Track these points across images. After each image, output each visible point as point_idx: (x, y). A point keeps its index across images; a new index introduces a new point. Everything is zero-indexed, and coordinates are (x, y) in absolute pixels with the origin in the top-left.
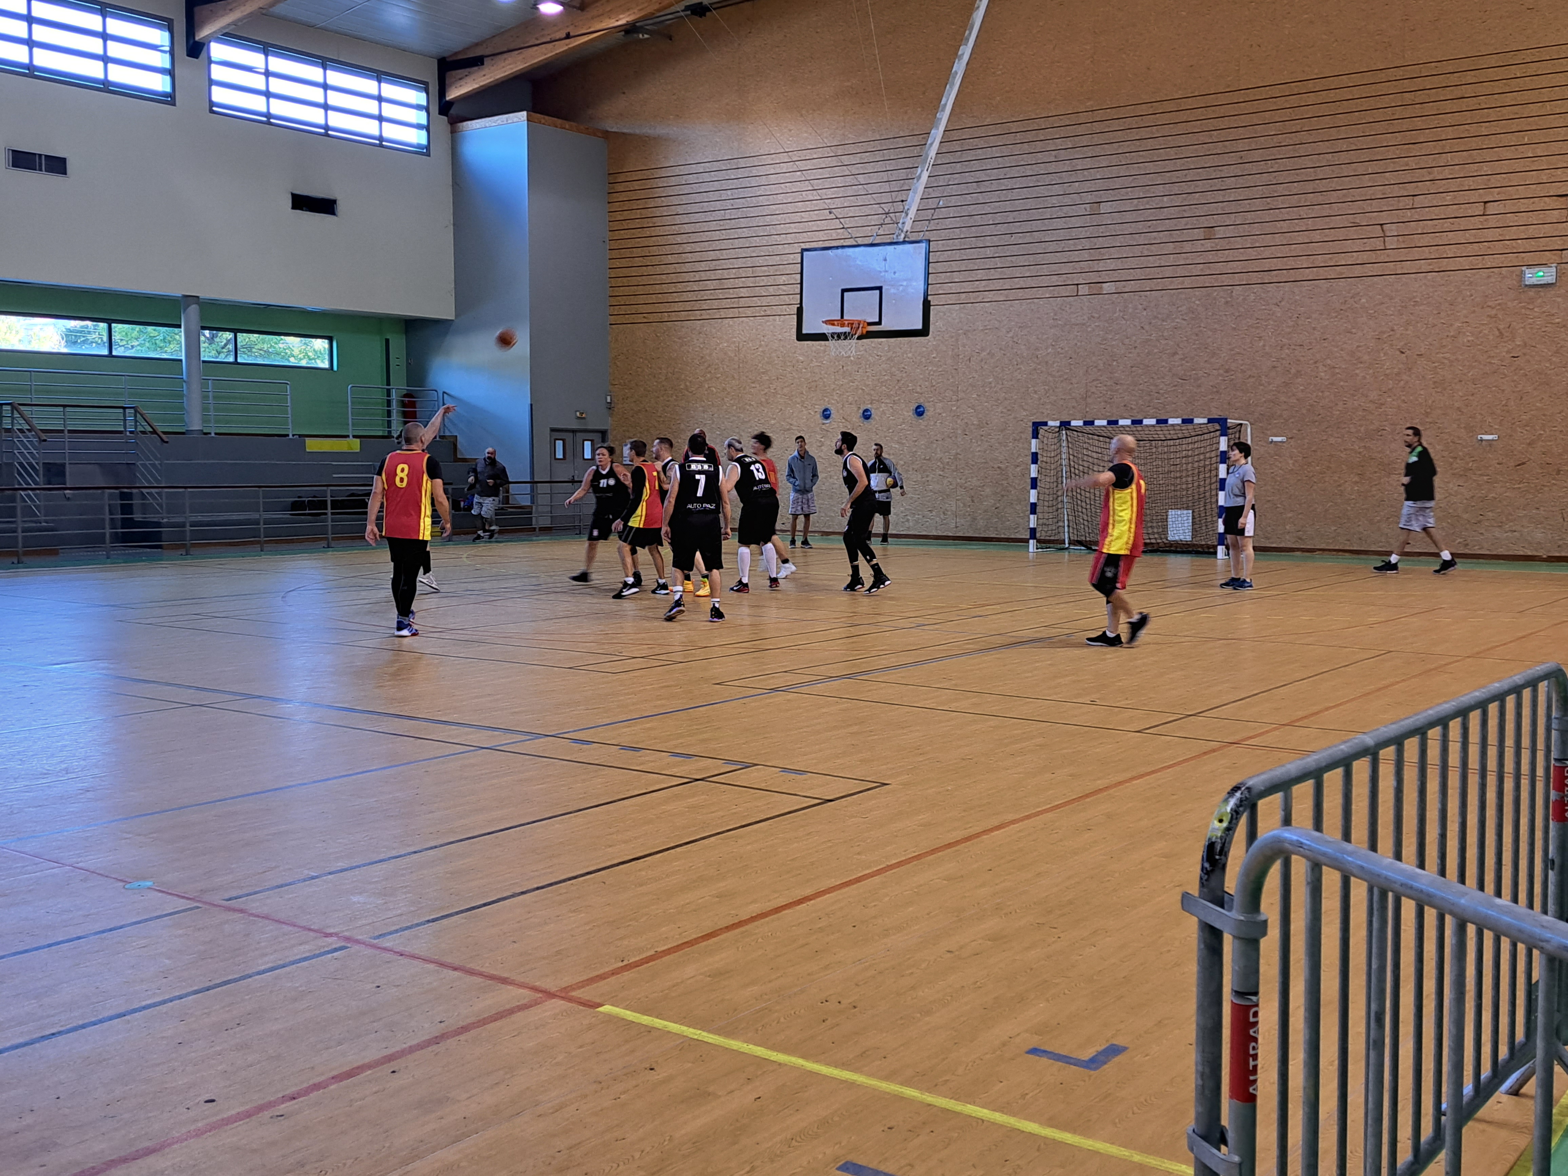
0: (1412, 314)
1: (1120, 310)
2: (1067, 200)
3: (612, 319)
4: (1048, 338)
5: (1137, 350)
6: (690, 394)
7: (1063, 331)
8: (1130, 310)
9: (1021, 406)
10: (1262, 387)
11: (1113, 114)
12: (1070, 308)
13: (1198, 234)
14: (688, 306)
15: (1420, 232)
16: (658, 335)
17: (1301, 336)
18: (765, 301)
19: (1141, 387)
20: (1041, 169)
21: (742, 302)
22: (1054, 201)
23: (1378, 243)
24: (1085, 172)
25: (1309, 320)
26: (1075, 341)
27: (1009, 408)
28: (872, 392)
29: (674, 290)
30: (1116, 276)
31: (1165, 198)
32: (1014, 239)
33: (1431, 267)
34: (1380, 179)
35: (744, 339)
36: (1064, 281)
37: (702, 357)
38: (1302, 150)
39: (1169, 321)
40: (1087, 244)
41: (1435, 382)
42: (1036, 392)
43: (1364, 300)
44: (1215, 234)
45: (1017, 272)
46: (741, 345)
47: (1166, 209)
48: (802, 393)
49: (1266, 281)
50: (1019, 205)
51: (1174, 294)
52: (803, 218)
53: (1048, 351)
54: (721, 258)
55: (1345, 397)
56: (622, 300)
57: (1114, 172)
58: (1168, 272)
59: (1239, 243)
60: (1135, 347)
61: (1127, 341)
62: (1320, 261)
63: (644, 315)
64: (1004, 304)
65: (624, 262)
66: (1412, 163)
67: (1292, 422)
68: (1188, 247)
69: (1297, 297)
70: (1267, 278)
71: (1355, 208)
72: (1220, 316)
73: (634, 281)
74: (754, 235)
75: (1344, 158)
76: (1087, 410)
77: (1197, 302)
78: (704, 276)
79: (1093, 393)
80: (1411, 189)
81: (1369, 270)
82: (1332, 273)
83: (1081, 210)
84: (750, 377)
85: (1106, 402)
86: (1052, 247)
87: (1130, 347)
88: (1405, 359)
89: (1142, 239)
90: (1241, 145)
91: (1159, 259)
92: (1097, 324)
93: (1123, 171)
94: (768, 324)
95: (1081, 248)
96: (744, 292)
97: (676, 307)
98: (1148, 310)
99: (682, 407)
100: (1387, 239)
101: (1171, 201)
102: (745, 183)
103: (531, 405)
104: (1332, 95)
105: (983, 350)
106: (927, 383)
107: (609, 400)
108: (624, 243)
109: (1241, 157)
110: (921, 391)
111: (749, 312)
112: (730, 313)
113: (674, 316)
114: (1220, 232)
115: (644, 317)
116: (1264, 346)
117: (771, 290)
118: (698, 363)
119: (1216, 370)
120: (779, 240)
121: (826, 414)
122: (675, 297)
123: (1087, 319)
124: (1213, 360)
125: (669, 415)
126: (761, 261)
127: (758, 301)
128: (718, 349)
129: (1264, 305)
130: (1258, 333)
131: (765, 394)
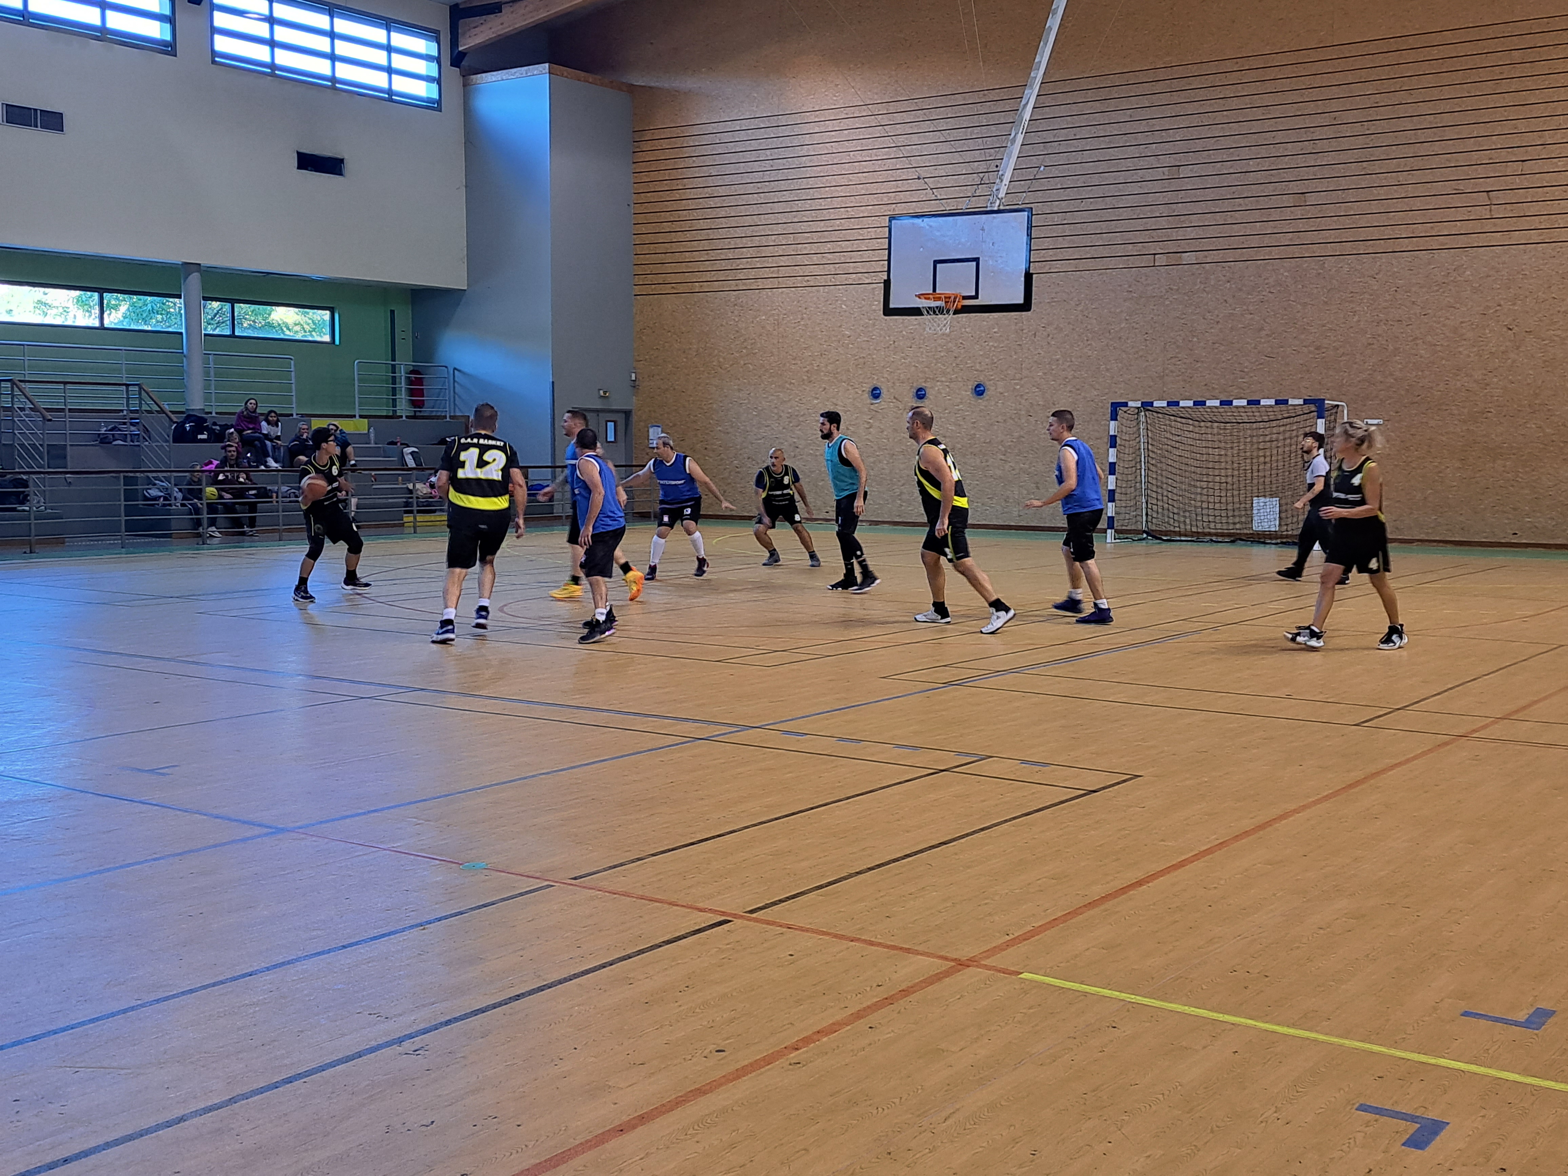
0: (1520, 288)
1: (1200, 282)
2: (1142, 163)
3: (637, 290)
4: (1122, 311)
5: (1220, 326)
6: (723, 371)
7: (1138, 304)
8: (1212, 283)
9: (1092, 386)
10: (1356, 366)
11: (1194, 70)
12: (1146, 280)
13: (1287, 201)
14: (721, 276)
15: (1530, 200)
16: (689, 306)
17: (1400, 310)
18: (807, 270)
19: (1223, 365)
20: (1114, 129)
21: (783, 271)
22: (1129, 164)
23: (1484, 212)
24: (1164, 134)
25: (1409, 294)
26: (1152, 316)
27: (1078, 387)
28: (926, 369)
29: (706, 258)
30: (1196, 245)
31: (1251, 162)
32: (1084, 205)
33: (1542, 238)
34: (1486, 144)
35: (785, 312)
36: (1140, 251)
37: (737, 332)
38: (1401, 111)
39: (1255, 294)
40: (1164, 210)
41: (1545, 361)
42: (1107, 370)
43: (1468, 273)
44: (1305, 201)
45: (1087, 241)
46: (781, 318)
47: (1252, 173)
48: (849, 371)
49: (1362, 252)
50: (1089, 168)
51: (1261, 264)
52: (851, 180)
53: (1122, 326)
55: (1447, 376)
56: (648, 269)
57: (1194, 133)
58: (1254, 241)
59: (1330, 210)
60: (1218, 322)
61: (1208, 316)
62: (1420, 230)
63: (673, 285)
64: (1072, 275)
65: (650, 228)
66: (1522, 126)
67: (1389, 404)
68: (1275, 215)
69: (1396, 270)
70: (1362, 248)
71: (1459, 173)
72: (1311, 289)
73: (661, 248)
74: (796, 199)
75: (1447, 119)
76: (1165, 389)
77: (1286, 274)
78: (739, 243)
79: (1172, 372)
80: (1520, 154)
81: (1475, 240)
82: (1434, 243)
83: (1158, 174)
84: (791, 352)
85: (1185, 381)
86: (1126, 213)
87: (1212, 321)
88: (1512, 336)
89: (1226, 206)
90: (1334, 105)
91: (1245, 227)
92: (1176, 297)
93: (1205, 132)
94: (811, 295)
95: (1158, 215)
96: (783, 261)
97: (708, 276)
98: (1232, 282)
99: (716, 386)
100: (1493, 206)
101: (1258, 165)
102: (787, 142)
103: (553, 382)
104: (1435, 53)
105: (1050, 324)
106: (987, 360)
107: (634, 378)
108: (650, 208)
109: (1335, 118)
110: (980, 369)
111: (790, 282)
112: (768, 284)
113: (706, 287)
114: (1312, 199)
115: (673, 288)
116: (1359, 321)
117: (815, 259)
118: (733, 337)
119: (1305, 347)
120: (824, 204)
121: (875, 393)
122: (708, 266)
123: (1164, 291)
124: (1303, 337)
125: (700, 394)
126: (804, 227)
127: (800, 271)
128: (755, 322)
129: (1360, 278)
130: (1352, 308)
131: (807, 372)
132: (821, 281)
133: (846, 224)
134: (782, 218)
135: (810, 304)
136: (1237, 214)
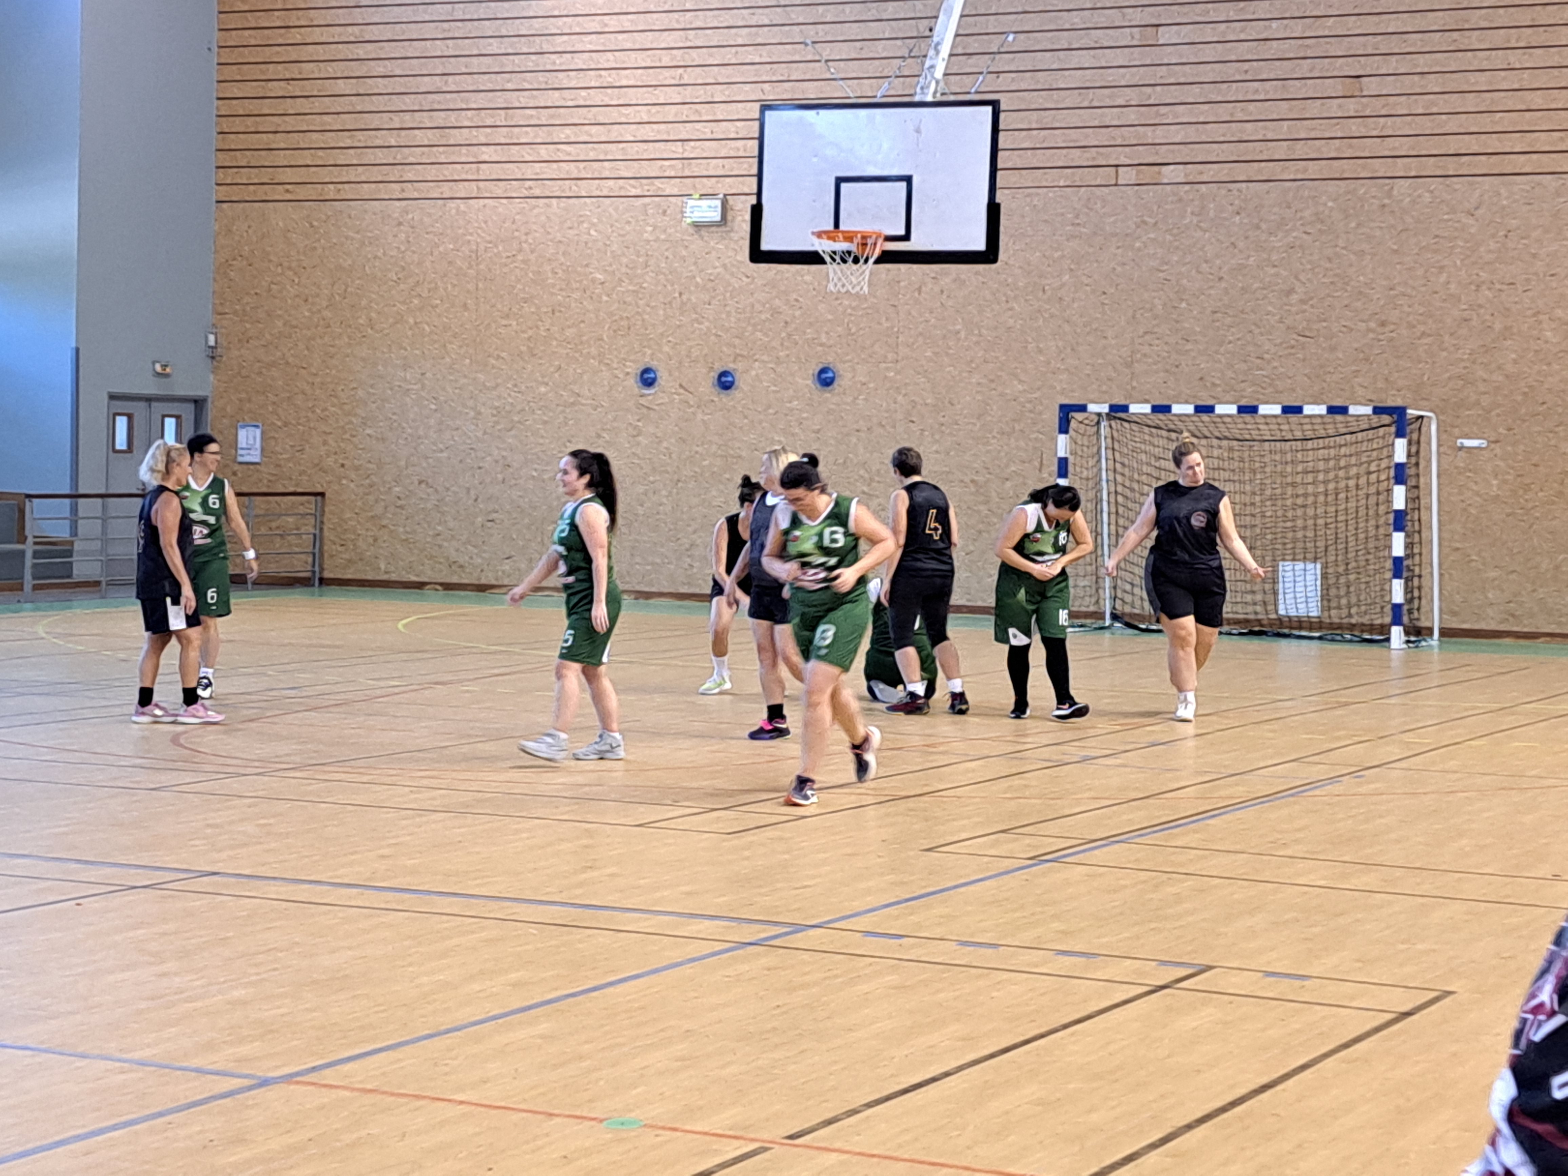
1: (1192, 213)
2: (1097, 19)
3: (223, 193)
4: (1063, 256)
5: (1223, 285)
6: (376, 335)
7: (1091, 246)
8: (1212, 214)
9: (1015, 376)
10: (1445, 354)
12: (1104, 207)
13: (1330, 88)
14: (376, 174)
16: (315, 223)
17: (1512, 267)
18: (529, 171)
22: (1075, 19)
25: (1525, 241)
26: (1113, 265)
28: (737, 341)
29: (348, 143)
30: (1184, 154)
35: (488, 238)
36: (1094, 159)
37: (403, 269)
39: (1280, 235)
40: (1132, 95)
42: (1040, 351)
44: (1358, 90)
46: (482, 247)
48: (602, 339)
49: (1451, 173)
51: (1291, 187)
53: (1064, 280)
54: (445, 89)
58: (1280, 151)
59: (1400, 106)
60: (1221, 279)
61: (1205, 267)
63: (288, 186)
65: (250, 88)
67: (1497, 416)
68: (1312, 109)
69: (1505, 202)
72: (1372, 229)
73: (269, 123)
76: (1134, 384)
77: (1330, 204)
78: (409, 120)
79: (1146, 356)
83: (1124, 37)
84: (499, 306)
85: (1167, 371)
86: (1070, 98)
87: (1211, 277)
89: (1231, 92)
91: (1265, 128)
92: (1152, 236)
95: (1123, 103)
96: (487, 153)
97: (352, 174)
98: (1243, 215)
99: (363, 360)
101: (1285, 29)
103: (79, 348)
106: (839, 329)
107: (212, 342)
108: (250, 53)
110: (827, 343)
111: (499, 189)
112: (461, 190)
113: (348, 191)
114: (1371, 86)
115: (287, 191)
116: (1448, 283)
117: (544, 152)
118: (395, 278)
119: (1363, 321)
120: (559, 61)
121: (647, 379)
122: (351, 157)
123: (1134, 226)
124: (1359, 304)
125: (334, 372)
126: (523, 99)
127: (515, 171)
128: (436, 253)
129: (1447, 214)
130: (1438, 261)
131: (529, 339)
132: (555, 188)
133: (598, 97)
134: (485, 82)
135: (534, 227)
136: (1251, 106)
